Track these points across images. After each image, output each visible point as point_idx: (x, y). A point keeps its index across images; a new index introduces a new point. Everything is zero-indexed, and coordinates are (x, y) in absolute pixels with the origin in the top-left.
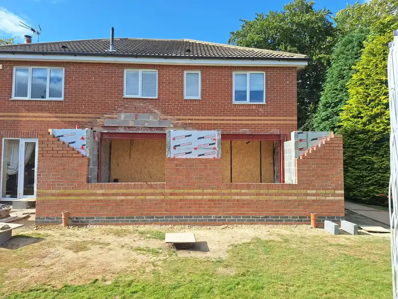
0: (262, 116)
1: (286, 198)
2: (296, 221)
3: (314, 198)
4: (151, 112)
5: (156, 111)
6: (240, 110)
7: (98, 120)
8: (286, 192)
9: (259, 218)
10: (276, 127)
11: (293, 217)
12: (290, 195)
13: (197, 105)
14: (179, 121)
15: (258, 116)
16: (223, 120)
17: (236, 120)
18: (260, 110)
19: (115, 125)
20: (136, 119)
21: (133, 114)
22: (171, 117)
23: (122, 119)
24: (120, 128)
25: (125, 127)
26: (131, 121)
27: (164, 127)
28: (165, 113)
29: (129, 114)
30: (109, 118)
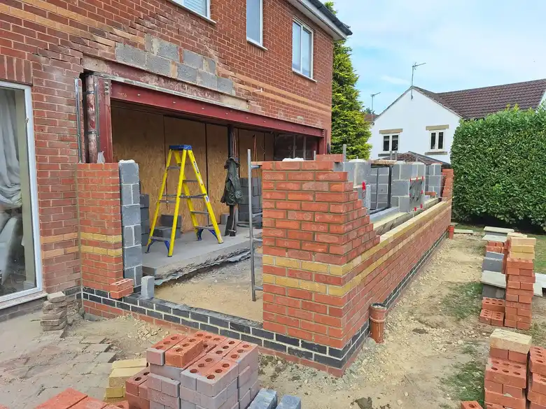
0: (312, 99)
4: (205, 53)
5: (212, 52)
6: (298, 83)
10: (320, 118)
13: (261, 59)
14: (242, 86)
16: (285, 97)
18: (311, 90)
19: (140, 65)
20: (181, 61)
21: (175, 46)
22: (232, 73)
23: (155, 55)
24: (148, 78)
25: (159, 76)
26: (173, 63)
27: (222, 94)
28: (225, 61)
29: (167, 43)
30: (127, 41)
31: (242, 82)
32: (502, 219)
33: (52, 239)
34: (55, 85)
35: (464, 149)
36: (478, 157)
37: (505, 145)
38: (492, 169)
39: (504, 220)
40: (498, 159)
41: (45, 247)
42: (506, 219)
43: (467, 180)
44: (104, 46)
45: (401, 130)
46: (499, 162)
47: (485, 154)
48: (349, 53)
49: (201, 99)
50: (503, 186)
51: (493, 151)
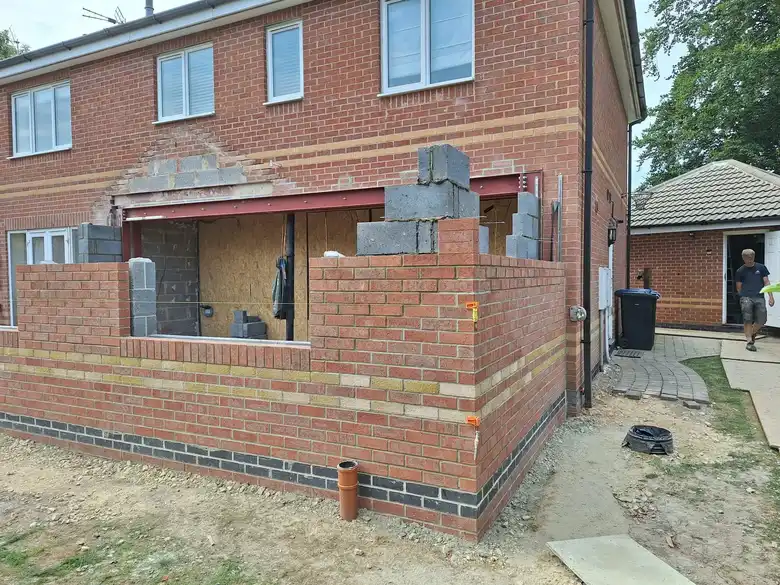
0: (461, 122)
1: (277, 395)
2: (304, 480)
3: (362, 405)
4: (204, 152)
5: (212, 146)
6: (400, 111)
7: (120, 182)
8: (276, 374)
9: (205, 453)
10: (505, 150)
11: (296, 467)
12: (289, 387)
13: (295, 116)
14: (258, 166)
15: (450, 124)
16: (356, 149)
17: (389, 145)
18: (458, 102)
20: (179, 170)
21: (173, 160)
22: (241, 157)
23: (156, 176)
24: (155, 197)
26: (170, 176)
27: (232, 186)
28: (230, 148)
29: (165, 161)
31: (257, 162)
44: (123, 186)
49: (208, 200)
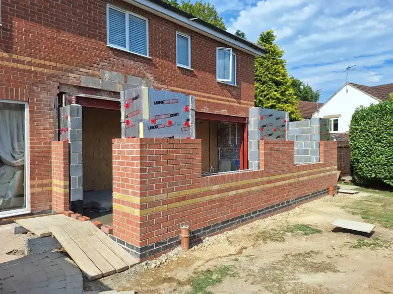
0: (235, 98)
3: (329, 173)
4: (144, 76)
5: (149, 75)
13: (189, 76)
17: (219, 100)
18: (234, 92)
19: (97, 86)
20: (126, 82)
21: (120, 74)
22: (164, 86)
23: (107, 80)
24: (102, 93)
25: (110, 92)
26: (120, 83)
29: (116, 73)
30: (87, 74)
32: (388, 183)
33: (37, 182)
34: (42, 101)
35: (357, 129)
36: (367, 135)
37: (385, 126)
38: (377, 144)
39: (389, 184)
40: (381, 136)
41: (32, 187)
42: (390, 183)
43: (359, 153)
45: (339, 116)
46: (381, 138)
47: (371, 132)
48: (284, 63)
50: (386, 157)
51: (377, 130)
